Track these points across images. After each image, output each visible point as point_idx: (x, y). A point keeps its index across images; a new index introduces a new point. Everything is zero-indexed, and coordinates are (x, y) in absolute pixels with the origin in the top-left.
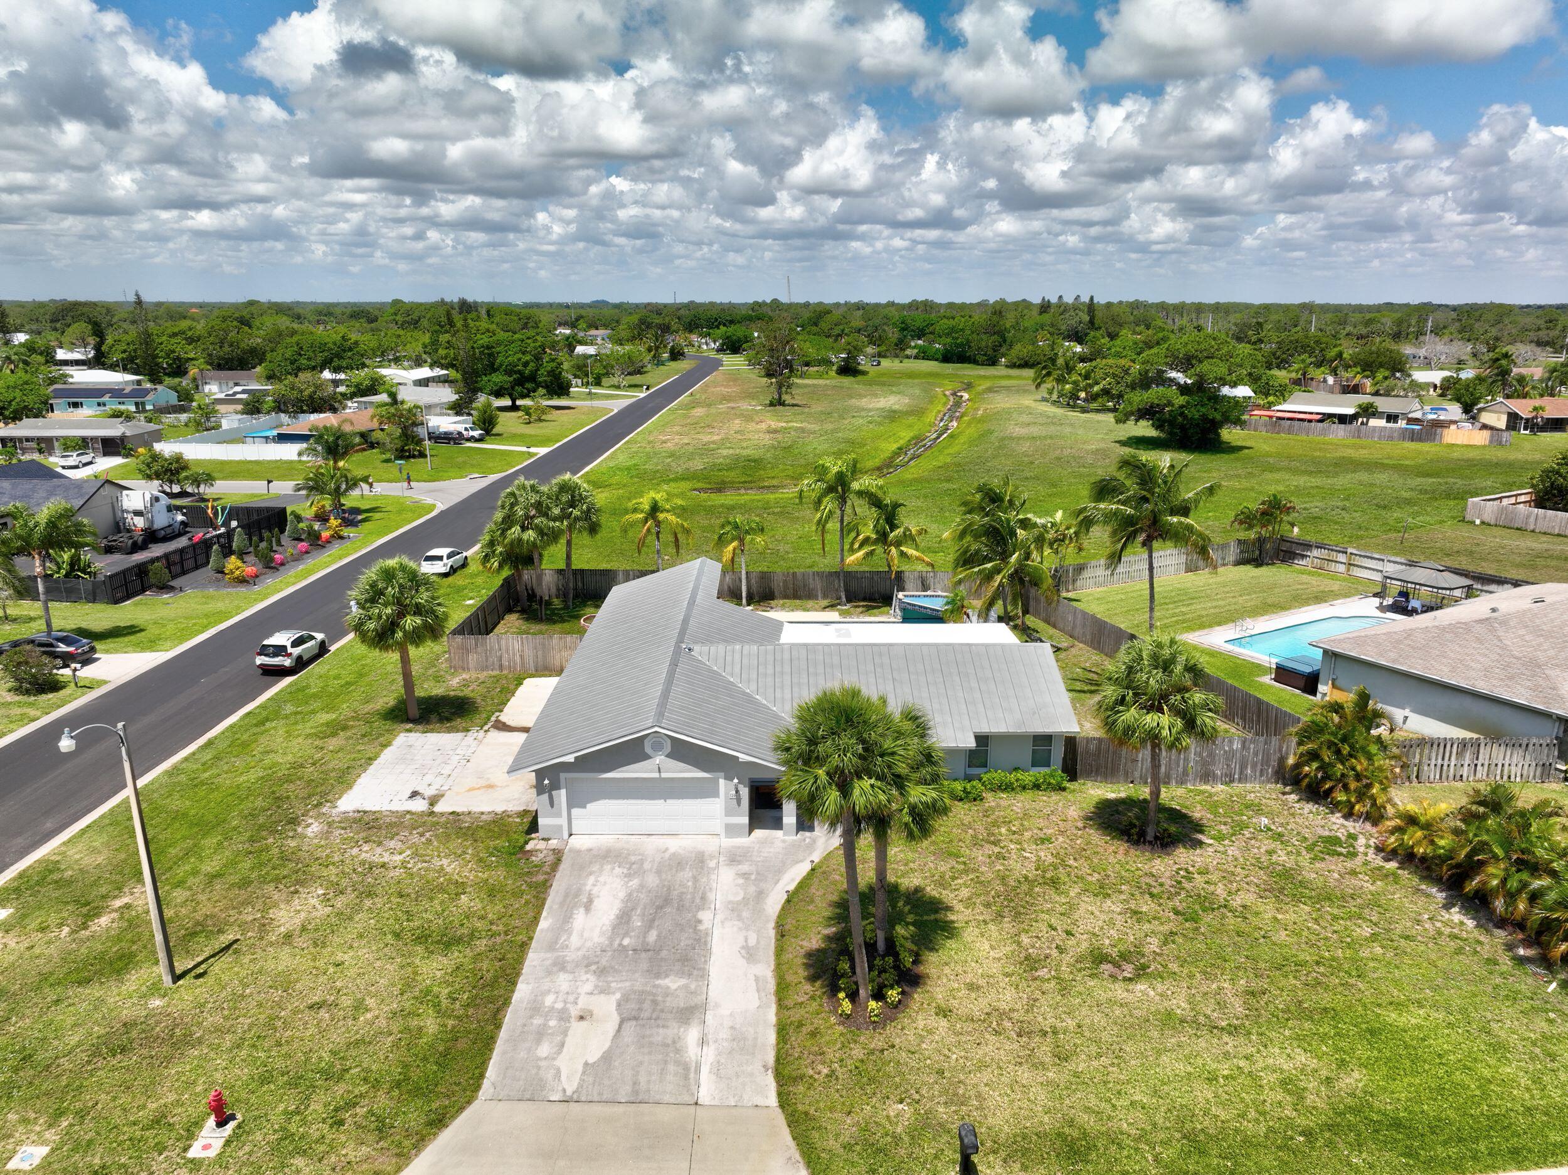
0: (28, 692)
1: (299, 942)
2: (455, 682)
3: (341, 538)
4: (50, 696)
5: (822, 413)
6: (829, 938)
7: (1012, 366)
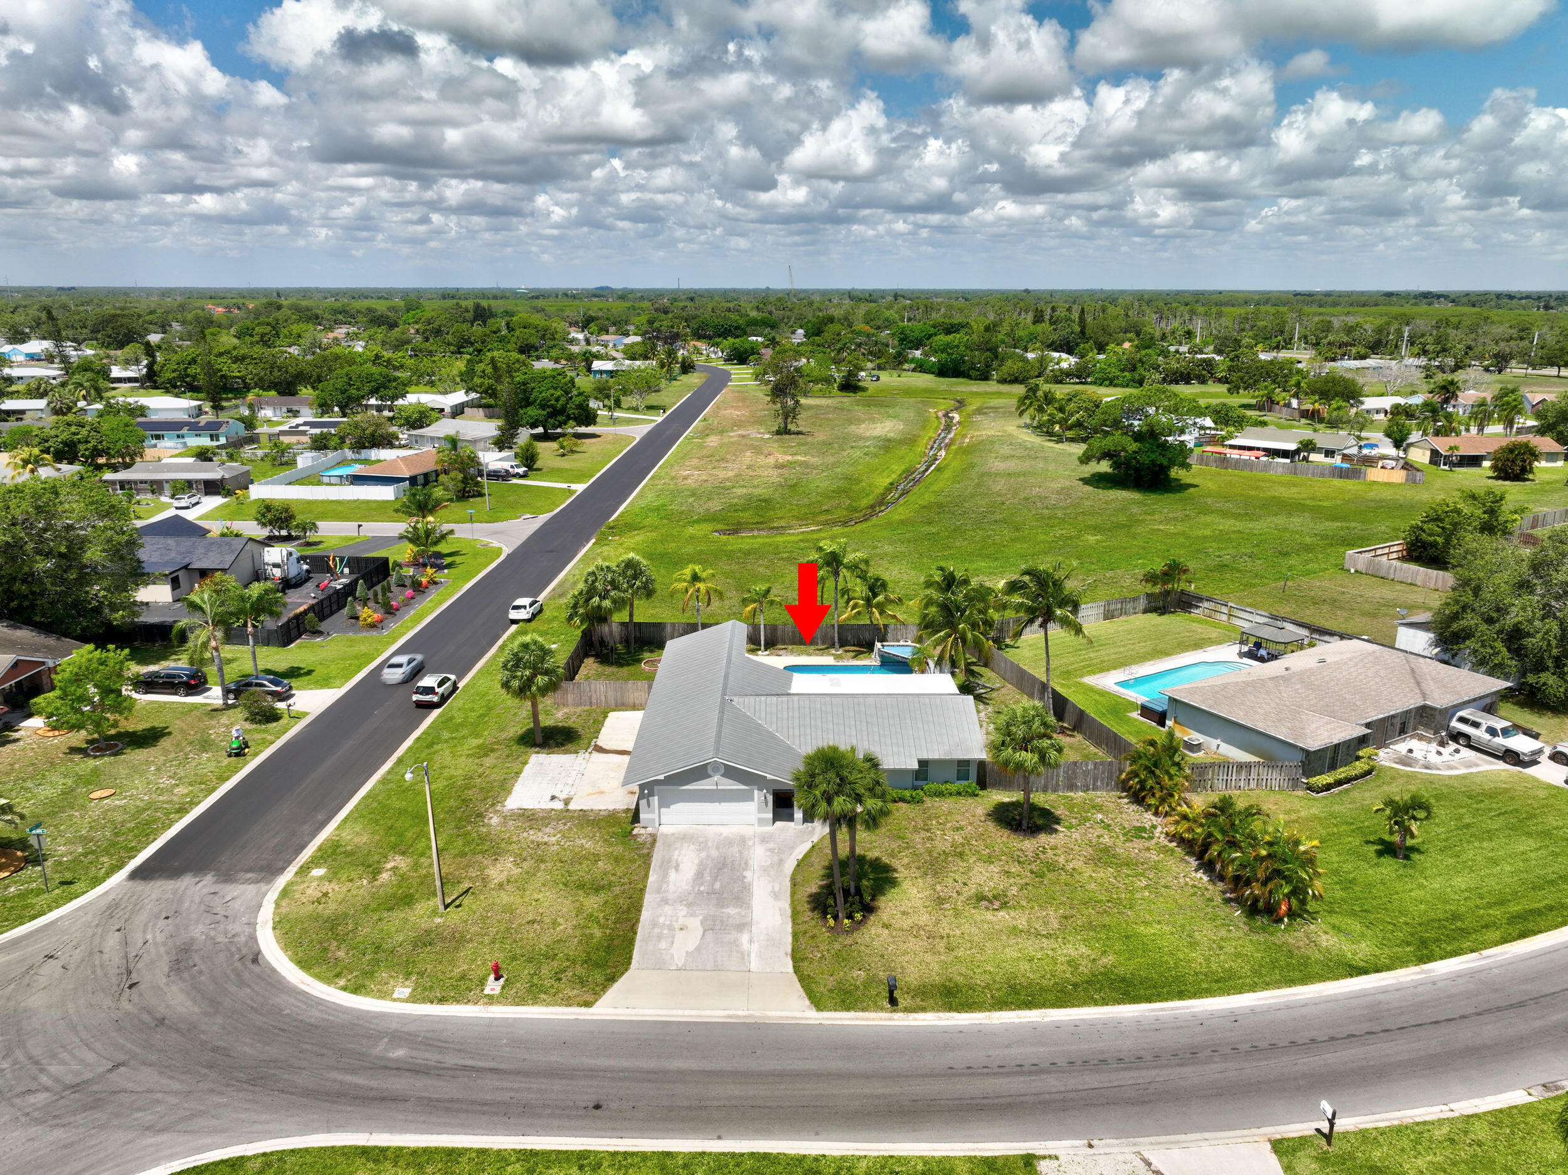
0: (260, 722)
1: (508, 888)
2: (560, 715)
3: (435, 583)
4: (275, 724)
5: (824, 443)
6: (822, 887)
7: (1003, 381)
